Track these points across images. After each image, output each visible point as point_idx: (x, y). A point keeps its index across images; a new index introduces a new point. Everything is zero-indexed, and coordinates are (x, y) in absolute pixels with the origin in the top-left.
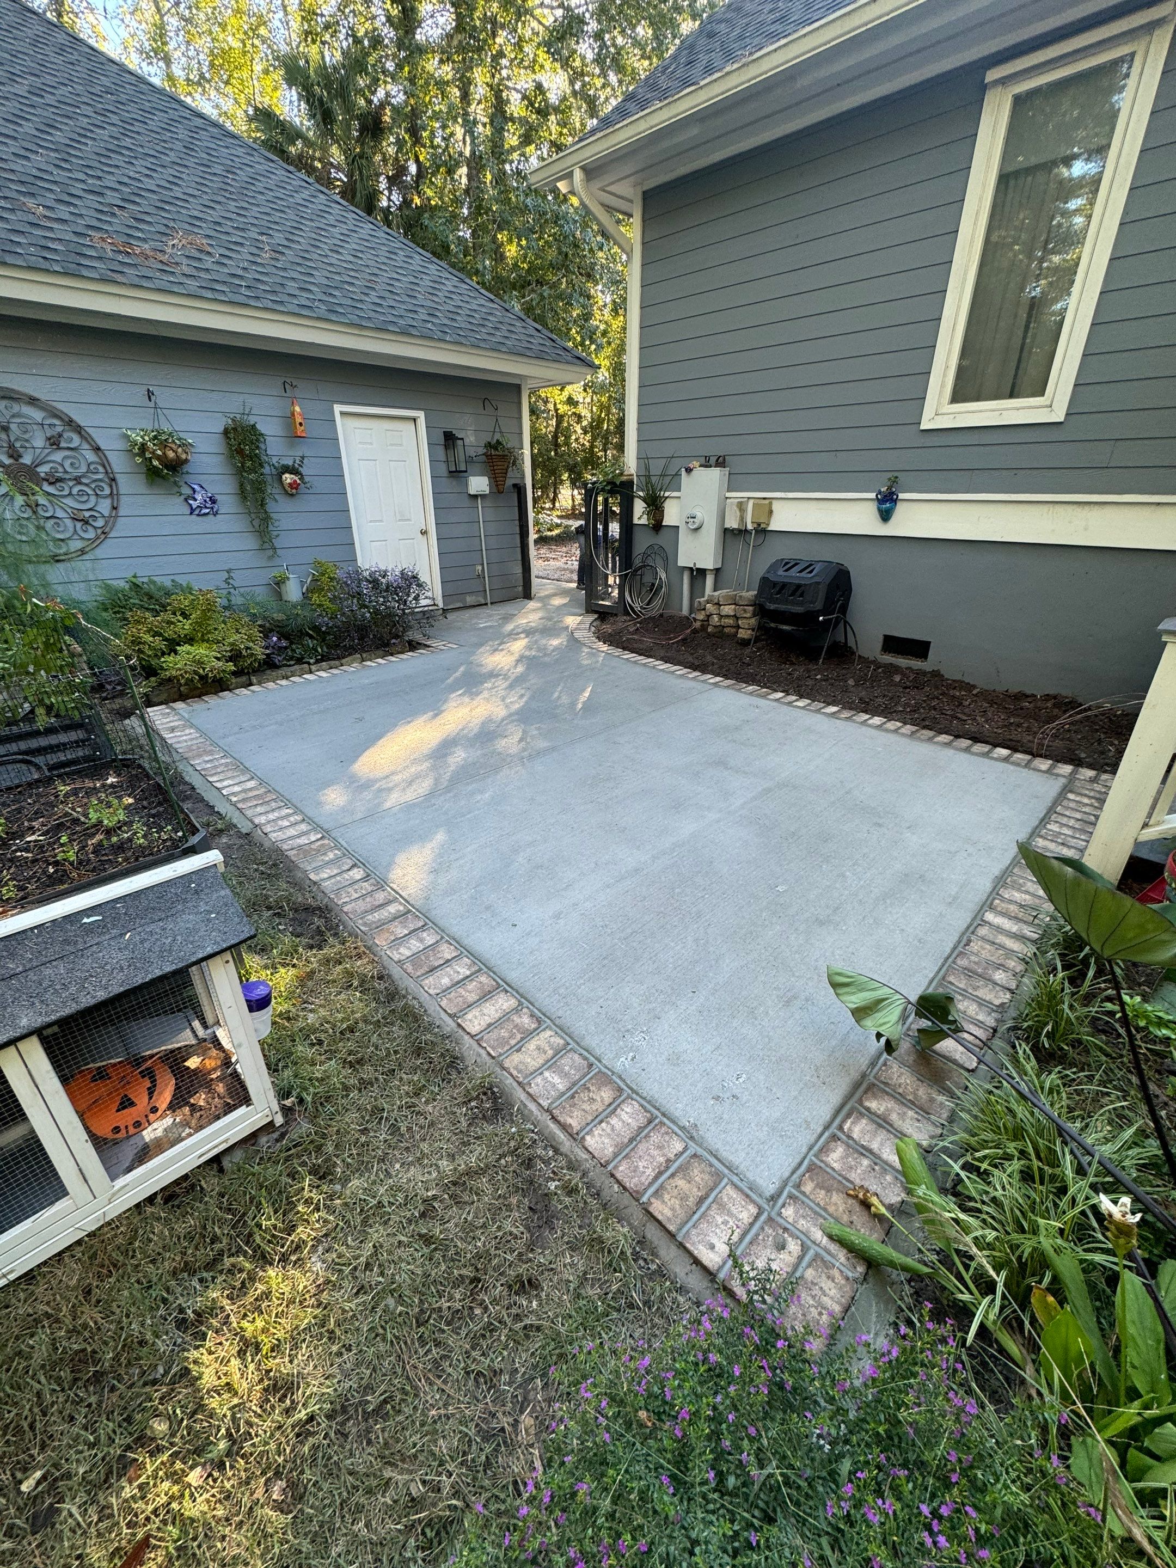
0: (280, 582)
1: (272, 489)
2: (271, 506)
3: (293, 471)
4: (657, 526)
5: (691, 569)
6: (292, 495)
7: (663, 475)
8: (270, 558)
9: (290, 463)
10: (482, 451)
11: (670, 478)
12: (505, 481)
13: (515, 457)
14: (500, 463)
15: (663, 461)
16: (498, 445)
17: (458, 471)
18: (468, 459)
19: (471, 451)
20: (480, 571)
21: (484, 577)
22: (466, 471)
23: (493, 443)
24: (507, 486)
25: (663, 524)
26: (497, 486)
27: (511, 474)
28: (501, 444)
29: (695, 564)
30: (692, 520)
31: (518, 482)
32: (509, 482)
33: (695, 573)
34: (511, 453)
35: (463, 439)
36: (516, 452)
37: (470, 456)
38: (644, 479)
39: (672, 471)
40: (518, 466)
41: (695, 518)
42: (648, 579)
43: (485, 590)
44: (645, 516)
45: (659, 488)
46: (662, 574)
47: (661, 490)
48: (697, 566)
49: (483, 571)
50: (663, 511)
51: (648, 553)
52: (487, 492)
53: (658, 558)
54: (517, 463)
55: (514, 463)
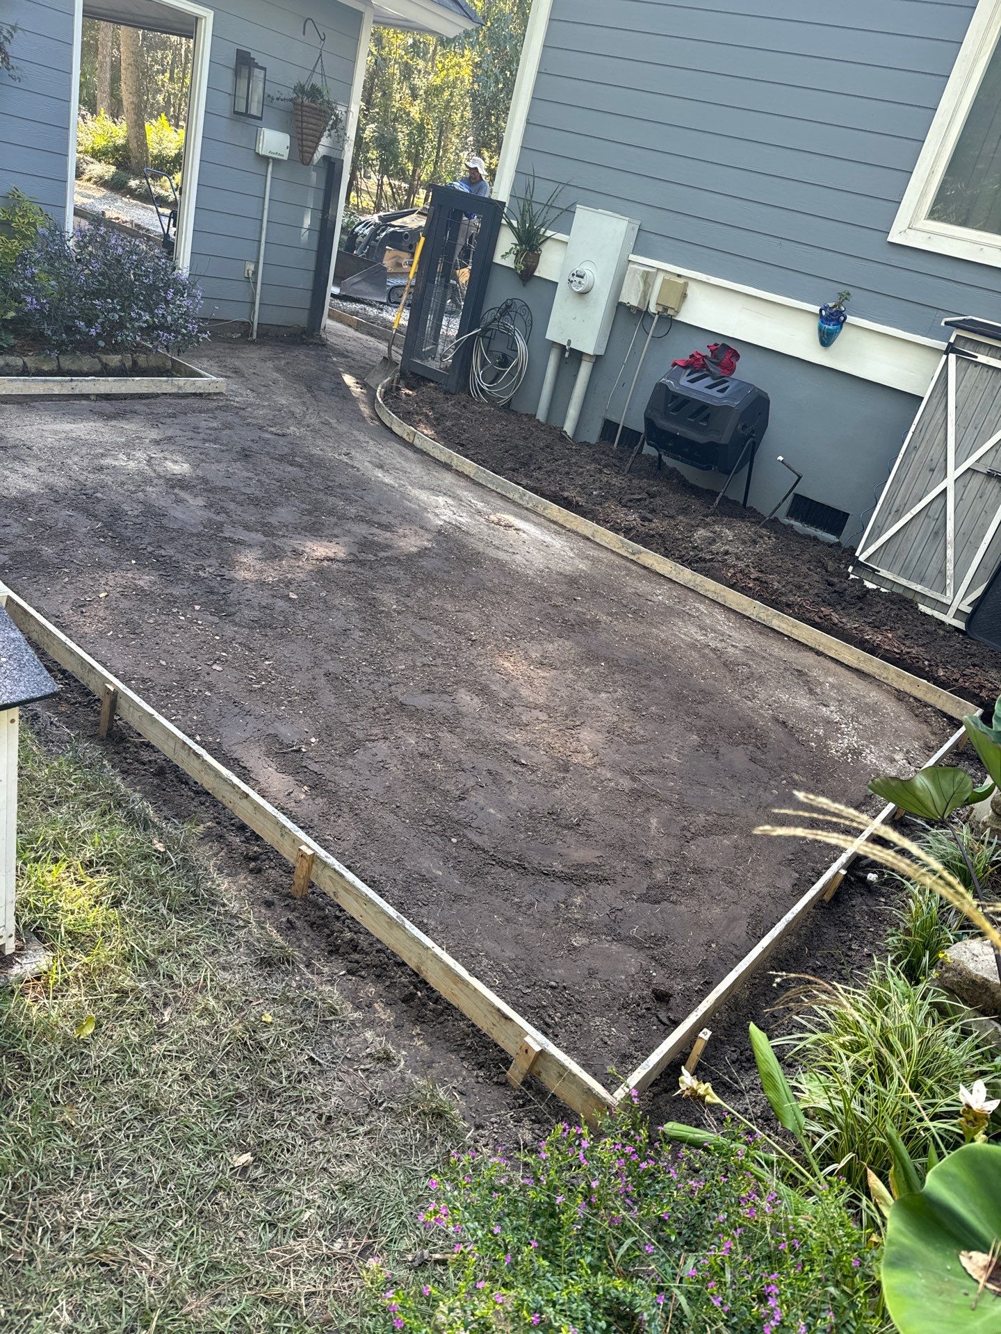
4: (526, 274)
5: (563, 347)
7: (549, 206)
10: (289, 94)
11: (558, 212)
12: (315, 148)
13: (337, 116)
14: (314, 121)
15: (553, 186)
16: (315, 93)
17: (247, 114)
18: (267, 100)
19: (272, 90)
20: (250, 272)
21: (255, 283)
22: (260, 119)
23: (307, 88)
24: (317, 157)
25: (536, 274)
26: (302, 152)
27: (325, 141)
28: (320, 92)
29: (569, 342)
30: (578, 279)
31: (334, 155)
32: (321, 151)
33: (567, 355)
34: (332, 109)
35: (264, 69)
36: (340, 110)
37: (269, 96)
38: (521, 203)
39: (561, 203)
40: (341, 133)
41: (582, 277)
42: (499, 347)
43: (253, 303)
44: (512, 257)
45: (540, 222)
46: (521, 344)
47: (542, 226)
48: (572, 346)
49: (255, 273)
50: (539, 255)
51: (506, 309)
52: (285, 158)
53: (519, 321)
54: (338, 126)
55: (334, 126)
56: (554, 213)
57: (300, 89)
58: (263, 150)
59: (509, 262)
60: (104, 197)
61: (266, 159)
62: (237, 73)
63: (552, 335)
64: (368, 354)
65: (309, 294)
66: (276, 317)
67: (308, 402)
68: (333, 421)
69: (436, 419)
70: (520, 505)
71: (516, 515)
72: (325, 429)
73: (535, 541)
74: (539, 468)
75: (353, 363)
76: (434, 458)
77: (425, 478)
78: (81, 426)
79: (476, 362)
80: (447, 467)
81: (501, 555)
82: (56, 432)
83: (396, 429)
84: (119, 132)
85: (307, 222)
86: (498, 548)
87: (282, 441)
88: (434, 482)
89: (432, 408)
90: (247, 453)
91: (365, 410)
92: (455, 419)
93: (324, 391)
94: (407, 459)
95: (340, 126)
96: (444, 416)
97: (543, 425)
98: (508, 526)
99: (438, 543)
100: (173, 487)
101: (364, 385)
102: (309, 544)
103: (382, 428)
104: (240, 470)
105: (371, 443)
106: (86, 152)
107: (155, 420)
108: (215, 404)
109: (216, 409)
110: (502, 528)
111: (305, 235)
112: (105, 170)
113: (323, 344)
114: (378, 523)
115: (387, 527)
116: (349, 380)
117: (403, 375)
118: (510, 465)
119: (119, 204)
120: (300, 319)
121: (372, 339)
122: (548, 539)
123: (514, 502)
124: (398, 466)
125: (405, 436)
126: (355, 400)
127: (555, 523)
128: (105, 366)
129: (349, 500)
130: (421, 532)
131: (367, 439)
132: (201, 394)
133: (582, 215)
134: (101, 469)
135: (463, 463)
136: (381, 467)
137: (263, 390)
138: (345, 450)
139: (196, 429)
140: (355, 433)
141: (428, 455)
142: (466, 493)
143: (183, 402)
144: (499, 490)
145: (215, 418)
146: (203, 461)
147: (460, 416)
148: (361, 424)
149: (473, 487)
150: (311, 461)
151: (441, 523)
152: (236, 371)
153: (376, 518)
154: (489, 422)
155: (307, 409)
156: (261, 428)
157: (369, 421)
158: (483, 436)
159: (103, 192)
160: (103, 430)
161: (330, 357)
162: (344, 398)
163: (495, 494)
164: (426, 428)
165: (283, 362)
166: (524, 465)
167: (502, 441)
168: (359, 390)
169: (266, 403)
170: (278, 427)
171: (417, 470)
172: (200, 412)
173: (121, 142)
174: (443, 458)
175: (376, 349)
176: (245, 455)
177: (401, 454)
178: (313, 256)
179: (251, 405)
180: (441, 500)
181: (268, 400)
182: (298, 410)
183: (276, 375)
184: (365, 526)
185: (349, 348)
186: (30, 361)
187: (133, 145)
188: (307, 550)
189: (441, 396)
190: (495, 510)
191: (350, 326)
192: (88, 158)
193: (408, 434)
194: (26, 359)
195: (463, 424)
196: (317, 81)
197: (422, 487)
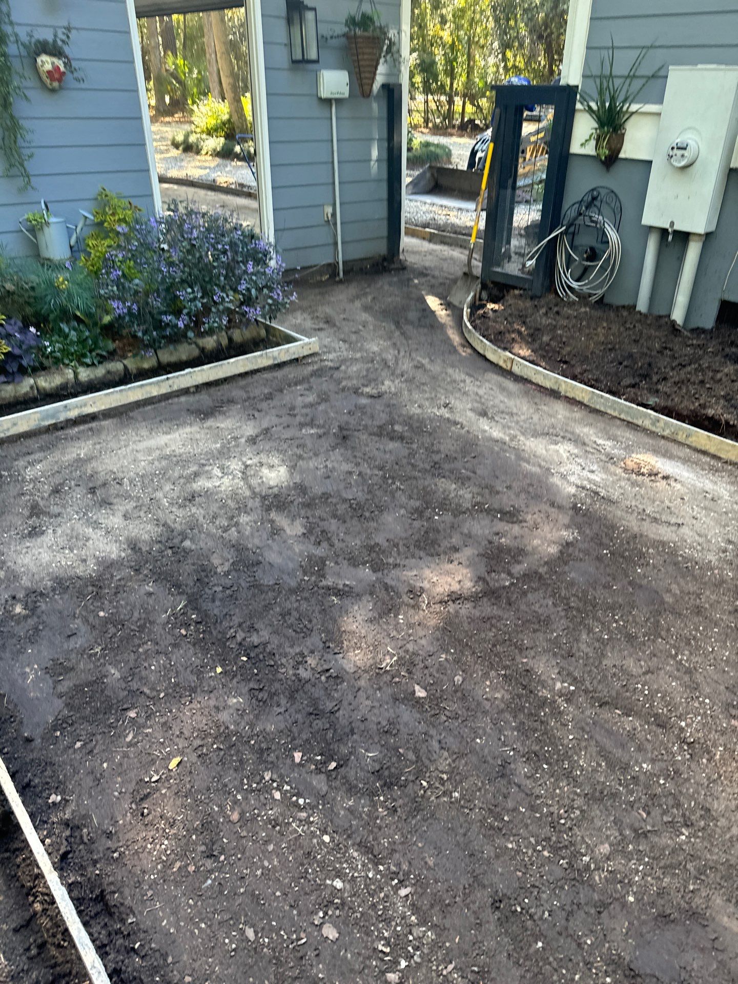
0: (35, 229)
1: (22, 80)
2: (21, 108)
3: (55, 51)
4: (611, 160)
5: (664, 232)
6: (53, 91)
7: (631, 77)
8: (22, 190)
9: (50, 39)
10: (342, 29)
11: (643, 81)
12: (373, 79)
13: (390, 40)
14: (367, 51)
15: (635, 54)
16: (366, 21)
17: (305, 61)
18: (322, 41)
19: (324, 30)
20: (330, 215)
21: (335, 224)
22: (316, 62)
23: (358, 18)
24: (376, 86)
25: (622, 155)
26: (361, 85)
27: (382, 69)
28: (371, 19)
29: (672, 224)
30: (680, 152)
31: (392, 81)
32: (379, 80)
33: (670, 238)
34: (385, 34)
35: (314, 9)
36: (392, 33)
37: (323, 37)
38: (598, 81)
39: (646, 70)
40: (396, 56)
41: (685, 149)
42: (586, 240)
43: (336, 244)
44: (593, 143)
45: (621, 97)
46: (612, 235)
47: (624, 102)
48: (676, 227)
49: (334, 215)
50: (623, 135)
51: (592, 200)
52: (347, 95)
53: (605, 209)
54: (393, 50)
55: (389, 50)
56: (637, 84)
57: (351, 22)
58: (324, 93)
59: (590, 150)
60: (218, 165)
61: (328, 102)
62: (289, 21)
63: (649, 219)
64: (445, 266)
65: (385, 223)
66: (358, 252)
67: (398, 343)
68: (425, 361)
69: (531, 335)
70: (653, 433)
71: (656, 451)
72: (420, 376)
73: (694, 491)
74: (665, 379)
75: (433, 281)
76: (537, 385)
77: (536, 418)
78: (176, 435)
79: (561, 260)
80: (554, 394)
81: (666, 534)
82: (149, 451)
83: (490, 356)
84: (223, 110)
85: (375, 154)
86: (655, 520)
87: (379, 406)
88: (548, 421)
89: (524, 323)
90: (345, 433)
91: (455, 338)
92: (551, 330)
93: (412, 323)
94: (510, 394)
95: (394, 49)
96: (539, 330)
97: (646, 316)
98: (653, 474)
99: (579, 528)
100: (268, 509)
101: (448, 305)
102: (427, 573)
103: (475, 355)
104: (339, 462)
105: (468, 380)
106: (203, 132)
107: (252, 408)
108: (310, 368)
109: (312, 375)
110: (646, 479)
111: (374, 165)
112: (217, 142)
113: (403, 268)
114: (501, 511)
115: (511, 516)
116: (433, 302)
117: (484, 287)
118: (627, 381)
119: (228, 169)
120: (381, 248)
121: (445, 248)
122: (709, 486)
123: (644, 430)
124: (502, 406)
125: (501, 363)
126: (442, 327)
127: (704, 453)
128: (202, 350)
129: (462, 480)
130: (553, 512)
131: (463, 376)
132: (297, 360)
133: (677, 77)
134: (192, 498)
135: (574, 387)
136: (484, 414)
137: (354, 337)
138: (443, 400)
139: (291, 411)
140: (450, 371)
141: (530, 382)
142: (586, 430)
143: (279, 374)
144: (622, 416)
145: (310, 389)
146: (300, 457)
147: (555, 326)
148: (453, 357)
149: (592, 417)
150: (411, 427)
151: (572, 490)
152: (328, 321)
153: (495, 503)
154: (588, 327)
155: (399, 353)
156: (356, 391)
157: (460, 349)
158: (587, 347)
159: (218, 160)
160: (198, 436)
161: (412, 280)
162: (432, 326)
163: (618, 422)
164: (521, 348)
165: (369, 298)
166: (645, 376)
167: (610, 350)
168: (444, 312)
169: (358, 355)
170: (373, 385)
171: (522, 407)
172: (296, 384)
173: (226, 117)
174: (548, 384)
175: (452, 258)
176: (344, 437)
177: (503, 389)
178: (384, 186)
179: (344, 361)
180: (564, 449)
181: (361, 350)
182: (389, 356)
183: (365, 316)
184: (485, 521)
185: (427, 264)
186: (131, 364)
187: (235, 118)
188: (426, 585)
189: (529, 304)
190: (629, 449)
191: (424, 239)
192: (204, 136)
193: (505, 361)
194: (125, 362)
195: (561, 336)
196: (366, 8)
197: (536, 434)
